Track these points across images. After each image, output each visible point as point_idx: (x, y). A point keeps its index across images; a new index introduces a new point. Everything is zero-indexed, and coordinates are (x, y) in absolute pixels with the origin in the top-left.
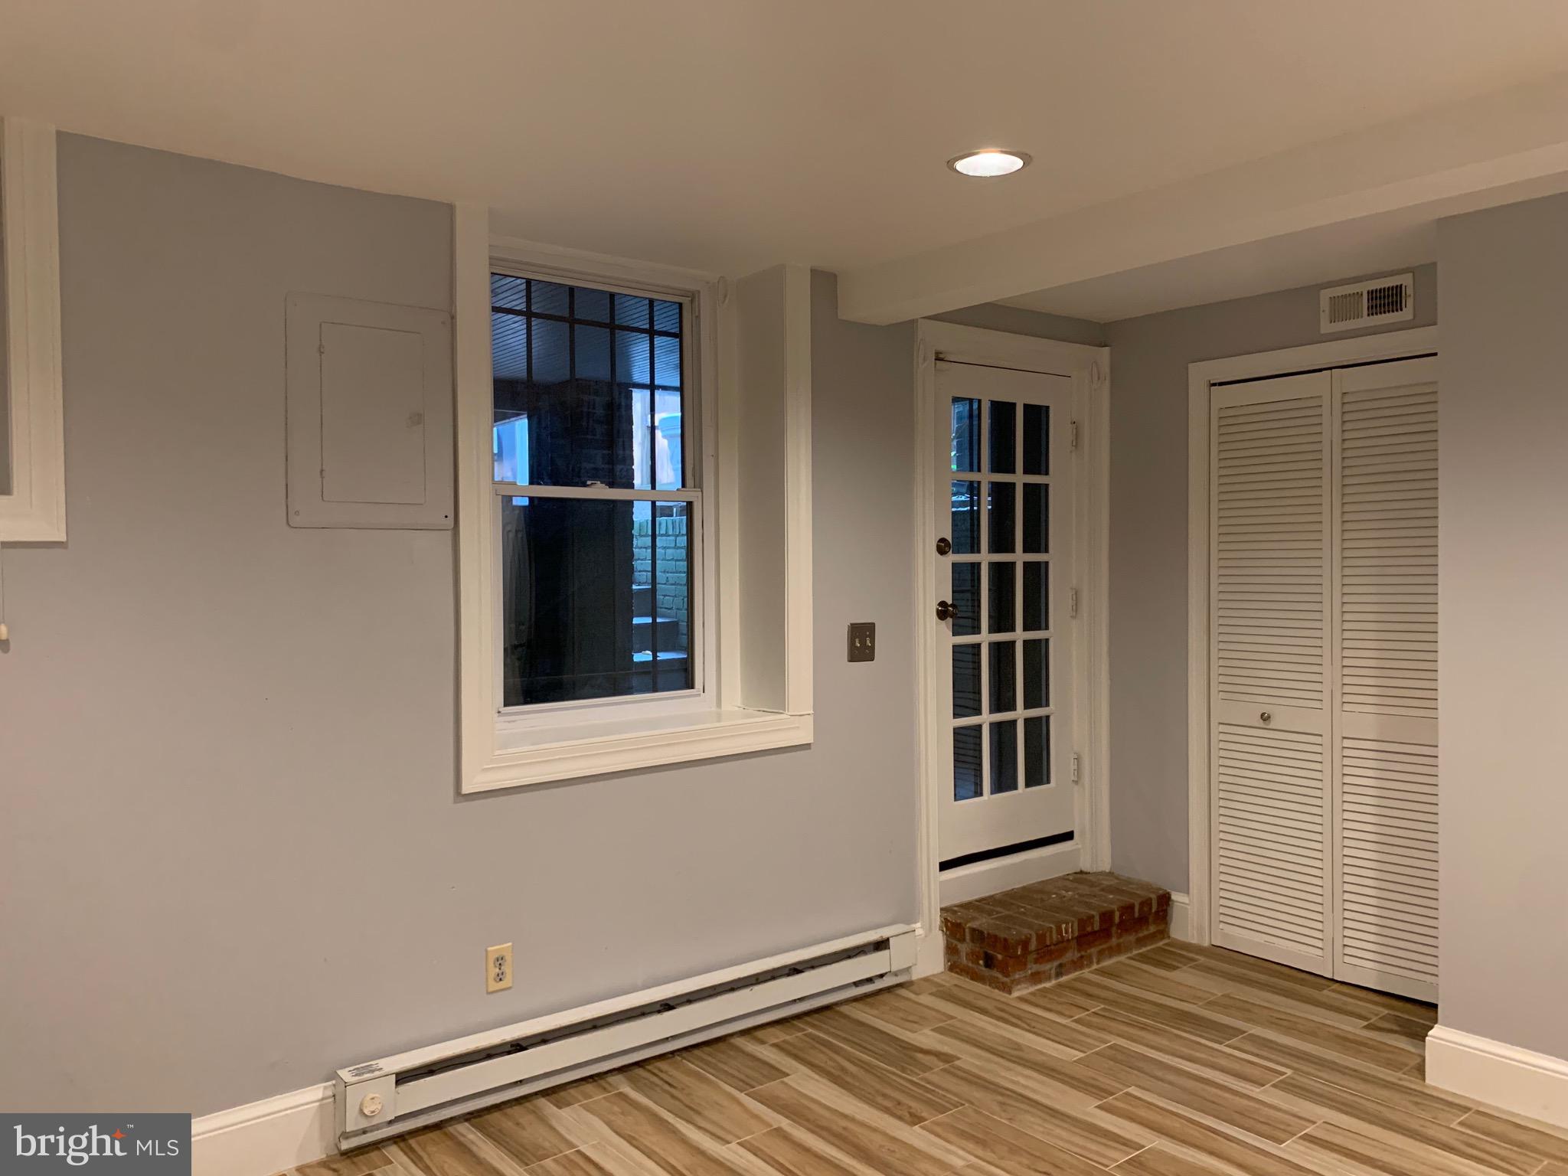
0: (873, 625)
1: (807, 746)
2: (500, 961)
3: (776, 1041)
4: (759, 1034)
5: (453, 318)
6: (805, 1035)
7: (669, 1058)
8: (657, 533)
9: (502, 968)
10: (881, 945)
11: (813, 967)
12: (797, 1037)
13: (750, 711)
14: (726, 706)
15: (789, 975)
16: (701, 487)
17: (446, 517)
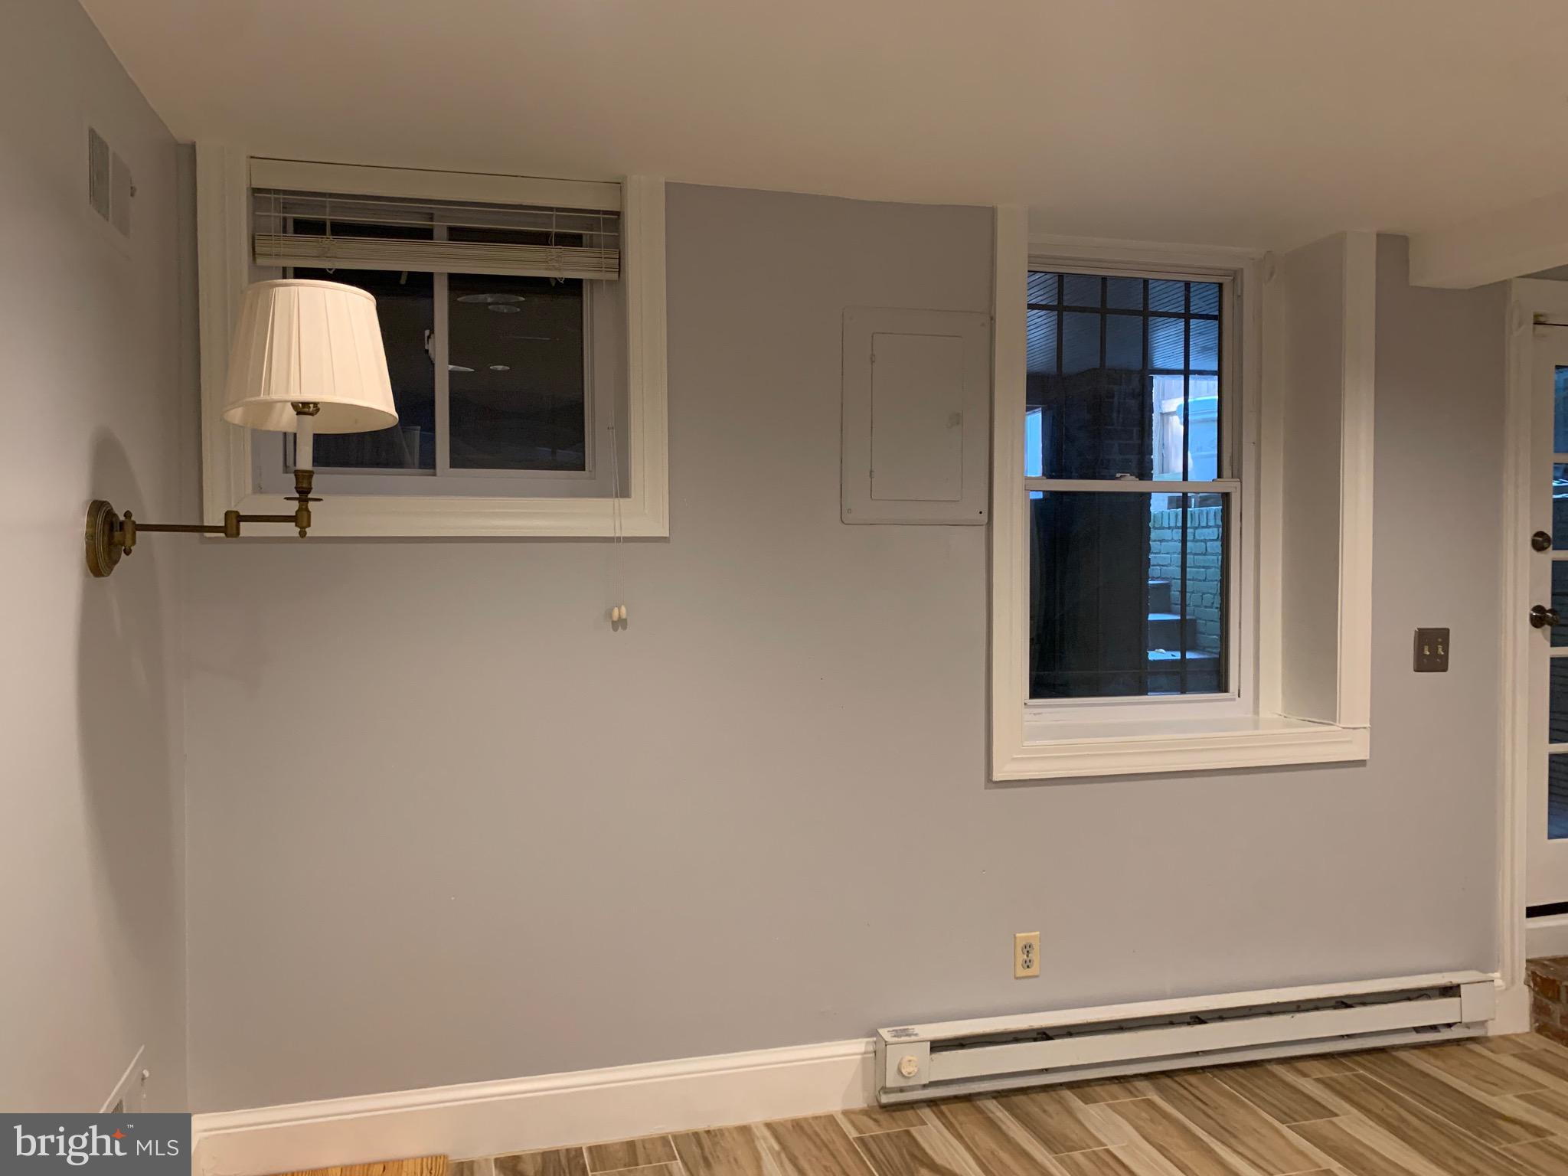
0: (1447, 631)
1: (1361, 763)
2: (1028, 948)
3: (1320, 1076)
4: (1300, 1065)
5: (992, 319)
6: (1355, 1075)
7: (1199, 1073)
8: (1189, 525)
9: (1030, 955)
10: (1450, 991)
11: (1364, 1004)
12: (1346, 1076)
13: (1294, 720)
14: (1264, 714)
15: (1335, 1007)
16: (1240, 477)
17: (981, 513)
